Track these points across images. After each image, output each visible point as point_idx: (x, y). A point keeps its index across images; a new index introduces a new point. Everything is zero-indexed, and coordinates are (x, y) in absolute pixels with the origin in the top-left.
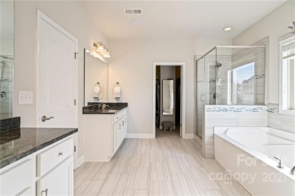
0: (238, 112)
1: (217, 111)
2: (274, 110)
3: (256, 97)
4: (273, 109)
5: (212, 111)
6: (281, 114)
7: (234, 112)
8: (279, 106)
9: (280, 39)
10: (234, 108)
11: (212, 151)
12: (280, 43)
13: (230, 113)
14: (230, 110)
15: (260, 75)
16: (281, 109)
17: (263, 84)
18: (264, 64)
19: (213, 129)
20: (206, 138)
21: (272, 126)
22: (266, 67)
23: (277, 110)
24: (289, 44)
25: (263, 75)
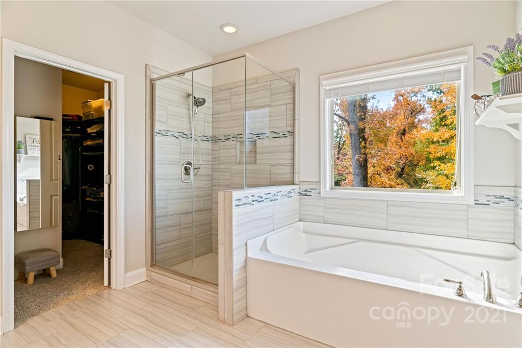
0: (275, 201)
1: (250, 203)
2: (310, 192)
4: (310, 190)
5: (243, 204)
6: (324, 198)
7: (270, 201)
8: (320, 185)
9: (321, 77)
10: (270, 193)
11: (245, 299)
12: (323, 83)
13: (266, 203)
14: (266, 199)
15: (282, 132)
16: (325, 189)
17: (290, 148)
18: (290, 113)
19: (245, 248)
20: (235, 274)
21: (306, 219)
22: (296, 118)
23: (317, 191)
24: (338, 88)
25: (288, 132)
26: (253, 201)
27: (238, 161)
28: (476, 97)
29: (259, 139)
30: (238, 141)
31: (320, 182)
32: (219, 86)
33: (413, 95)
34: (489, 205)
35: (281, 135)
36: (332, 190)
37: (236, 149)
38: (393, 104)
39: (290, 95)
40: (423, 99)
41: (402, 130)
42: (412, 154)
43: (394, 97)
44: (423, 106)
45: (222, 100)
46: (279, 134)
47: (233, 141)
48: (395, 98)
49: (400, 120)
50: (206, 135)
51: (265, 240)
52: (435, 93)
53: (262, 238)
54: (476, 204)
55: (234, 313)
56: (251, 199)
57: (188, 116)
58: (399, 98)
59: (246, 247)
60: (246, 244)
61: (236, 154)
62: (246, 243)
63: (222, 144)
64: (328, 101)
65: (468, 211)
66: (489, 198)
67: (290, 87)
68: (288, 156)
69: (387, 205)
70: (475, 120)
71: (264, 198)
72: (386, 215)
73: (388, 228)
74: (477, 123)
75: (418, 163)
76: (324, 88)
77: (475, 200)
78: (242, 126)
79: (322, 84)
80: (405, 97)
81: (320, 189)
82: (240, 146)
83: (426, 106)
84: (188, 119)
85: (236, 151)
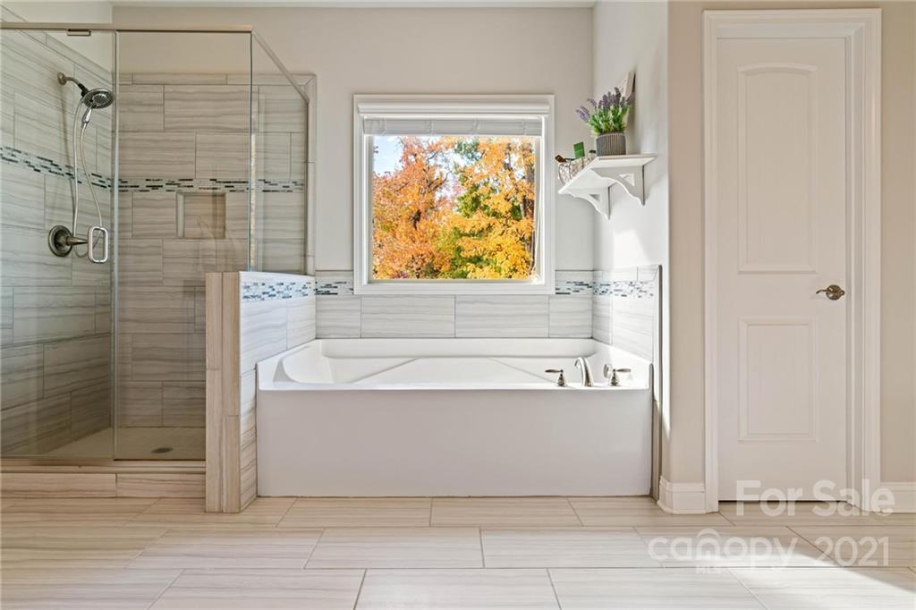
0: (288, 299)
1: (260, 297)
2: (336, 287)
3: (264, 253)
5: (252, 296)
6: (360, 297)
7: (284, 297)
8: (353, 275)
9: (355, 96)
10: (282, 284)
11: (254, 468)
12: (361, 107)
13: (278, 300)
14: (278, 292)
15: (281, 182)
16: (361, 283)
17: (298, 212)
18: (298, 150)
19: (254, 374)
20: (243, 419)
21: (330, 334)
22: (310, 160)
23: (348, 286)
24: (383, 120)
25: (295, 182)
26: (264, 293)
27: (180, 233)
28: (560, 159)
29: (231, 191)
30: (181, 193)
31: (353, 270)
32: (133, 74)
33: (431, 156)
34: (569, 294)
35: (279, 187)
36: (370, 285)
37: (177, 207)
38: (400, 166)
39: (298, 118)
40: (444, 164)
41: (415, 212)
42: (431, 253)
43: (402, 155)
44: (444, 176)
45: (140, 104)
46: (276, 185)
47: (168, 191)
48: (404, 157)
49: (413, 196)
50: (99, 172)
51: (280, 365)
52: (465, 158)
53: (275, 360)
54: (557, 293)
55: (242, 489)
56: (262, 289)
57: (62, 126)
58: (410, 157)
59: (256, 373)
60: (256, 368)
61: (177, 219)
62: (256, 365)
63: (138, 195)
64: (365, 137)
65: (549, 304)
66: (570, 286)
67: (299, 105)
68: (296, 225)
69: (455, 302)
70: (557, 188)
71: (276, 290)
72: (453, 317)
73: (457, 336)
74: (560, 192)
75: (440, 268)
76: (362, 115)
77: (557, 289)
78: (191, 163)
79: (358, 109)
80: (418, 157)
81: (353, 283)
82: (184, 203)
83: (450, 177)
84: (63, 133)
85: (177, 211)
